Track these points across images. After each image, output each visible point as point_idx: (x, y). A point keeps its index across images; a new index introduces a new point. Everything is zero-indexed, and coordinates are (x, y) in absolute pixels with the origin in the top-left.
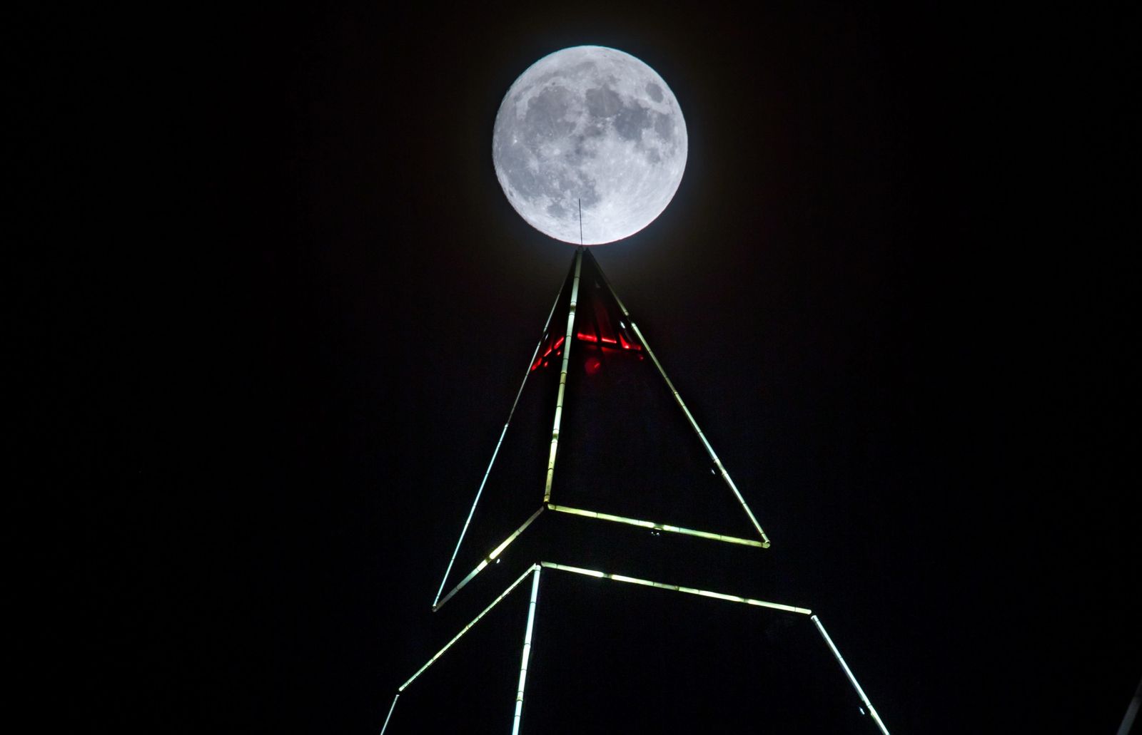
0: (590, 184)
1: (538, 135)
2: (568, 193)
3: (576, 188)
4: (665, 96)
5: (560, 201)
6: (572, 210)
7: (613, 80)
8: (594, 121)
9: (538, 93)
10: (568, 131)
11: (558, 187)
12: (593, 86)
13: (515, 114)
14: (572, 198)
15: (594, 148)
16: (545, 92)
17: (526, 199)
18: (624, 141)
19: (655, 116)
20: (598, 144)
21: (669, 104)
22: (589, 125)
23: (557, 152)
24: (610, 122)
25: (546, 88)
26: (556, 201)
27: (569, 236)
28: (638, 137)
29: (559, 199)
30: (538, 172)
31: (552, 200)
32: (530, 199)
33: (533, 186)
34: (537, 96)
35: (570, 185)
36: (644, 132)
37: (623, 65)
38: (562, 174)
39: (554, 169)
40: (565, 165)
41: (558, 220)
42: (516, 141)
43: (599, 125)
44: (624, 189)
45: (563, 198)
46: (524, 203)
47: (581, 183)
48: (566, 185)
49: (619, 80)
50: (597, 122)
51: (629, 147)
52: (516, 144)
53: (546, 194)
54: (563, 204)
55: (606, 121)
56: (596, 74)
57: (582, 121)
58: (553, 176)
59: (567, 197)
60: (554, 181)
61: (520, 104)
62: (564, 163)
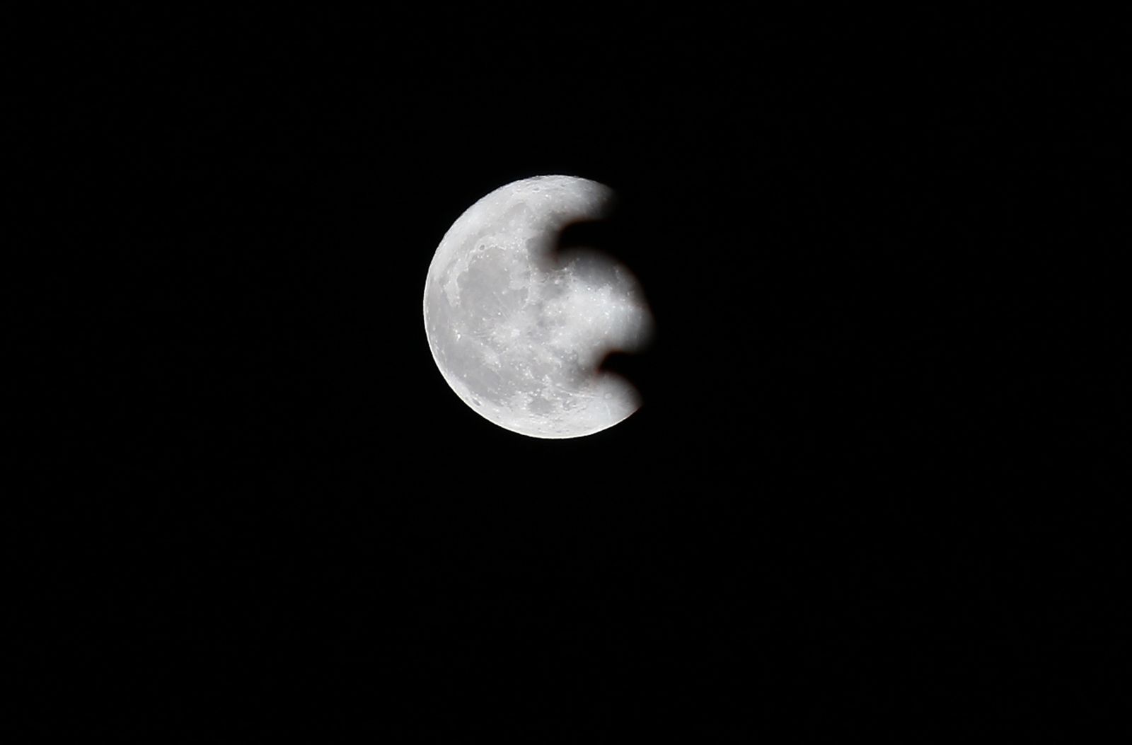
0: (571, 358)
3: (555, 369)
5: (540, 393)
6: (558, 398)
8: (548, 279)
9: (467, 266)
10: (519, 302)
11: (532, 376)
12: (532, 234)
13: (447, 301)
14: (554, 384)
15: (560, 312)
16: (474, 261)
17: (499, 405)
20: (564, 305)
22: (543, 286)
23: (515, 333)
24: (569, 273)
25: (475, 257)
26: (536, 395)
27: (568, 431)
29: (538, 390)
30: (500, 366)
31: (531, 396)
32: (503, 402)
33: (501, 385)
34: (467, 270)
35: (547, 368)
38: (531, 359)
40: (531, 346)
41: (546, 416)
42: (459, 336)
43: (557, 282)
45: (543, 388)
46: (496, 409)
47: (558, 362)
48: (540, 370)
52: (461, 339)
53: (520, 390)
54: (545, 396)
55: (564, 274)
56: (531, 217)
57: (534, 283)
58: (521, 365)
59: (547, 385)
60: (524, 370)
61: (447, 287)
62: (528, 344)
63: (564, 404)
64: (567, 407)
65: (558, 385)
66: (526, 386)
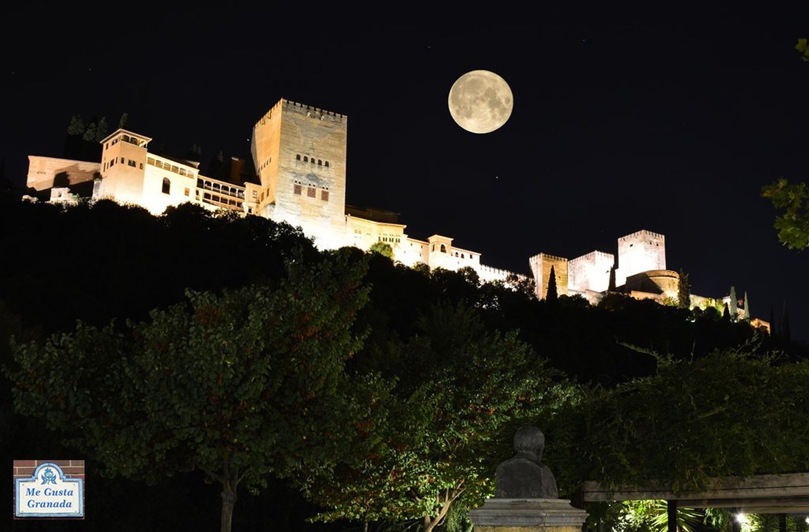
0: (472, 112)
1: (467, 89)
2: (464, 110)
3: (467, 110)
4: (510, 104)
6: (463, 114)
7: (498, 89)
8: (484, 96)
9: (476, 78)
10: (475, 94)
11: (462, 107)
12: (491, 87)
13: (465, 80)
15: (479, 103)
17: (453, 105)
18: (489, 107)
19: (502, 107)
20: (481, 103)
21: (510, 107)
22: (482, 96)
23: (469, 97)
28: (493, 109)
30: (461, 99)
33: (457, 102)
35: (466, 108)
36: (496, 109)
37: (504, 88)
38: (465, 104)
39: (465, 101)
40: (468, 102)
41: (457, 114)
42: (461, 87)
43: (485, 98)
44: (480, 120)
45: (462, 110)
47: (469, 109)
49: (500, 90)
51: (489, 110)
54: (461, 112)
55: (488, 99)
56: (495, 85)
57: (481, 94)
61: (470, 78)
63: (462, 116)
66: (460, 107)
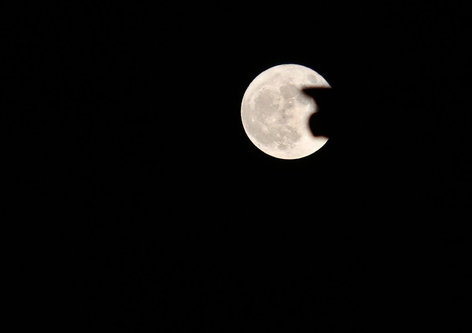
0: (294, 130)
1: (263, 115)
3: (288, 134)
4: (317, 79)
5: (282, 142)
6: (289, 145)
7: (291, 79)
8: (287, 101)
9: (258, 95)
10: (276, 109)
11: (280, 136)
12: (282, 85)
13: (250, 108)
14: (287, 140)
15: (291, 113)
16: (261, 94)
17: (267, 146)
18: (304, 106)
20: (292, 111)
21: (321, 82)
22: (285, 103)
23: (274, 120)
24: (295, 99)
25: (261, 92)
26: (281, 143)
27: (292, 157)
29: (282, 141)
30: (268, 132)
31: (279, 143)
32: (268, 145)
33: (269, 139)
34: (258, 97)
35: (285, 134)
37: (294, 71)
38: (279, 130)
39: (275, 129)
40: (280, 125)
41: (284, 151)
42: (254, 120)
43: (290, 102)
45: (283, 141)
46: (266, 148)
47: (290, 131)
48: (283, 134)
49: (294, 78)
50: (289, 101)
52: (254, 121)
53: (275, 141)
54: (284, 143)
55: (293, 100)
56: (282, 79)
57: (282, 102)
58: (276, 132)
59: (285, 140)
60: (277, 134)
61: (250, 103)
62: (279, 124)
63: (291, 147)
64: (292, 148)
65: (289, 140)
66: (277, 140)
